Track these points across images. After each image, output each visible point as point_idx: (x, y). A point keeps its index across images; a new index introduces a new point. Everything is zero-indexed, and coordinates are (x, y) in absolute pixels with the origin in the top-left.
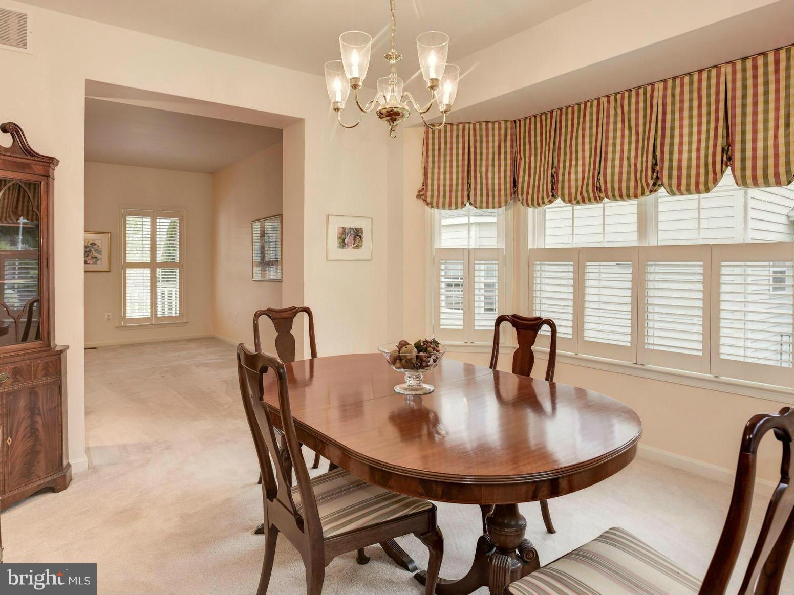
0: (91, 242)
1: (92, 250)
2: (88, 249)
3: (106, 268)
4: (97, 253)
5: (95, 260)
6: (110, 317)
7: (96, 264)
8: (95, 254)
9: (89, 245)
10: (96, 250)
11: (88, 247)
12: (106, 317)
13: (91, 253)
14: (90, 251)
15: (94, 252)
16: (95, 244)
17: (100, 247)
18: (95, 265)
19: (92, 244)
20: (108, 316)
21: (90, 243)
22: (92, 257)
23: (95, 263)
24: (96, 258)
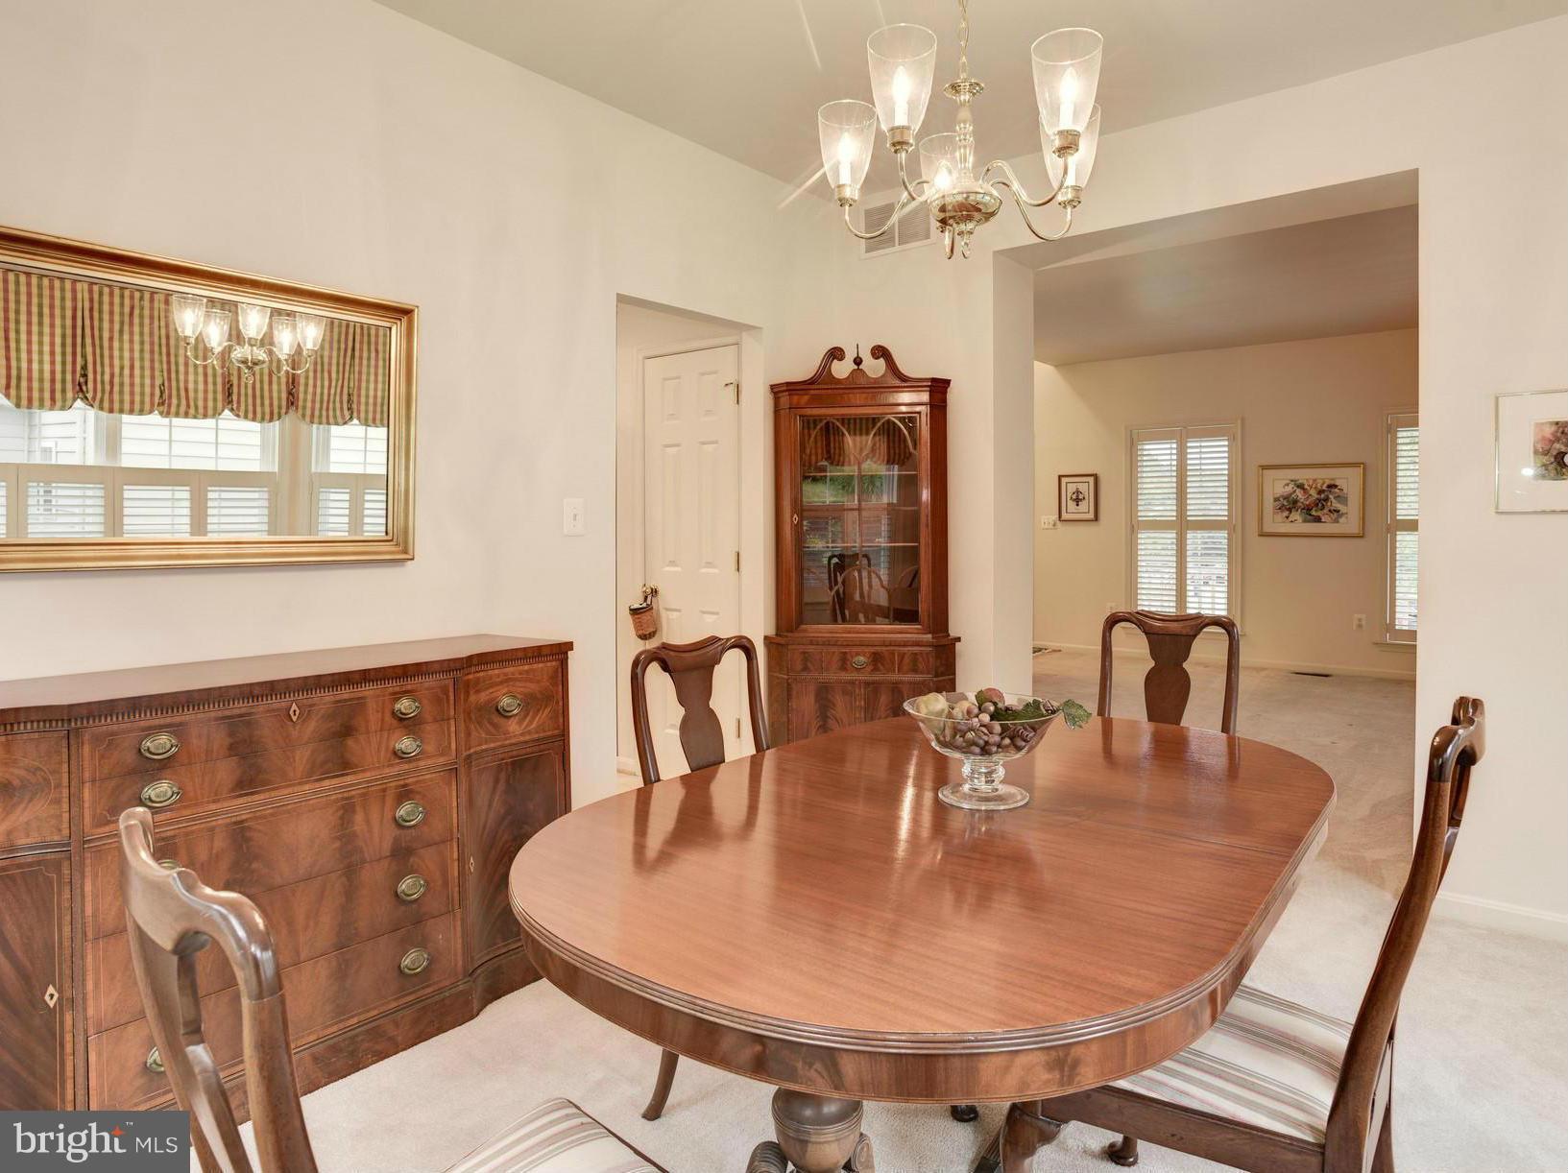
0: (1328, 482)
1: (1331, 496)
2: (1323, 496)
3: (1354, 529)
4: (1339, 502)
5: (1335, 514)
6: (1363, 623)
7: (1338, 522)
8: (1336, 505)
9: (1324, 488)
10: (1339, 496)
11: (1324, 491)
12: (1356, 622)
13: (1329, 504)
14: (1326, 499)
15: (1334, 501)
16: (1336, 486)
17: (1345, 491)
18: (1336, 524)
19: (1329, 486)
20: (1360, 620)
21: (1325, 485)
22: (1330, 511)
23: (1336, 521)
24: (1338, 511)
